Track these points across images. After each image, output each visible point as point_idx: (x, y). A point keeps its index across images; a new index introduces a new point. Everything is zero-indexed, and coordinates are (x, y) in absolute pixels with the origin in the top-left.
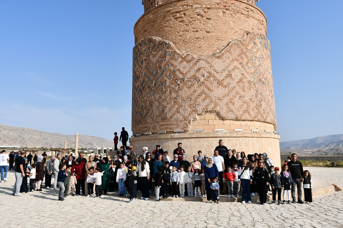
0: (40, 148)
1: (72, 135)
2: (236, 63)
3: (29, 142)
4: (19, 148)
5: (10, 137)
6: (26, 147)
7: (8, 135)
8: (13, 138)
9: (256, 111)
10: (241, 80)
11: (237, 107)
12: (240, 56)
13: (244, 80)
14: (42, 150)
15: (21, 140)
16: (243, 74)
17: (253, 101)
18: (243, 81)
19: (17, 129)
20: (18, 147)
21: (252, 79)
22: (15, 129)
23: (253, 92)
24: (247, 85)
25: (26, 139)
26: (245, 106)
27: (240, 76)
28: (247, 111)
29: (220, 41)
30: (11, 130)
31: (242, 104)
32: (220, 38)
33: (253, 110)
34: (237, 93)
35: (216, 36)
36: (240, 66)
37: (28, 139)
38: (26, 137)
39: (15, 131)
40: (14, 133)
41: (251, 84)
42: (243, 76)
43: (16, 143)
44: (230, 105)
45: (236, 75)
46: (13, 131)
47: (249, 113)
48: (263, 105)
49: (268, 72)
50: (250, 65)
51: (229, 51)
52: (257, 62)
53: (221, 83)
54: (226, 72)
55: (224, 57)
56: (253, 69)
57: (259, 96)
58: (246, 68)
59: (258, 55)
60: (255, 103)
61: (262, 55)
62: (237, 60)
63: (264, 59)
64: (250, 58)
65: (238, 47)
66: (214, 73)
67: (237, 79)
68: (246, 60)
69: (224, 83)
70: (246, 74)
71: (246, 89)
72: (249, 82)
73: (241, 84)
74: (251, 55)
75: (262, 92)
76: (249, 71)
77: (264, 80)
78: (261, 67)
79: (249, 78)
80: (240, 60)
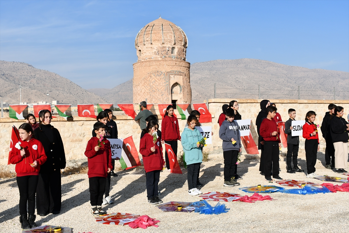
2: (143, 87)
13: (145, 92)
21: (149, 91)
23: (149, 96)
24: (147, 94)
27: (144, 91)
34: (143, 97)
36: (144, 88)
48: (154, 100)
49: (159, 86)
50: (148, 86)
51: (141, 83)
52: (152, 84)
53: (139, 94)
54: (140, 91)
55: (140, 85)
56: (149, 87)
57: (152, 97)
58: (146, 88)
59: (152, 81)
60: (149, 100)
61: (155, 80)
62: (143, 85)
63: (157, 81)
64: (148, 83)
65: (144, 80)
66: (138, 91)
67: (143, 92)
68: (146, 85)
69: (140, 94)
70: (146, 90)
71: (146, 95)
72: (147, 92)
73: (144, 94)
74: (148, 82)
75: (153, 95)
76: (147, 88)
77: (155, 90)
78: (153, 86)
79: (147, 91)
80: (144, 85)
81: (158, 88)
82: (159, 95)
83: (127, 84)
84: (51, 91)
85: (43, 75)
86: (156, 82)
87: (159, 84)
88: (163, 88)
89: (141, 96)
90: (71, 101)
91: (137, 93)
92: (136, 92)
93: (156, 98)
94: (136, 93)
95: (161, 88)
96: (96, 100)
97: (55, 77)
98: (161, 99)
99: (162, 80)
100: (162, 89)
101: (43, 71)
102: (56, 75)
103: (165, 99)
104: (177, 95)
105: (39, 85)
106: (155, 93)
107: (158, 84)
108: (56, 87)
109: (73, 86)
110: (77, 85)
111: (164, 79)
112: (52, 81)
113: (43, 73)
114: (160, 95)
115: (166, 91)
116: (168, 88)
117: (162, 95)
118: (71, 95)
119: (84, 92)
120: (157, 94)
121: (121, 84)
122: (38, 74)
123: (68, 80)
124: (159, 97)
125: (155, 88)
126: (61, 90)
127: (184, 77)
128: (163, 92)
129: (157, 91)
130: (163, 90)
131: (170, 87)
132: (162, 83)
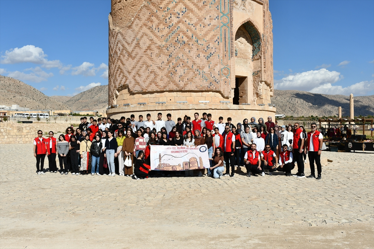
0: (309, 117)
1: (361, 97)
2: (145, 29)
3: (300, 109)
4: (283, 117)
5: (278, 104)
6: (292, 116)
7: (275, 101)
8: (281, 104)
9: (166, 79)
10: (149, 47)
11: (143, 79)
12: (150, 20)
13: (153, 47)
14: (310, 119)
15: (291, 107)
16: (151, 40)
17: (163, 69)
18: (151, 48)
19: (285, 93)
20: (281, 116)
21: (164, 43)
22: (283, 93)
23: (164, 58)
24: (156, 51)
25: (297, 105)
26: (152, 76)
27: (148, 43)
28: (153, 82)
29: (135, 6)
30: (278, 95)
31: (149, 74)
32: (135, 3)
33: (161, 80)
34: (145, 63)
35: (132, 3)
36: (148, 32)
37: (300, 106)
38: (297, 103)
39: (283, 96)
40: (282, 98)
41: (162, 49)
42: (152, 42)
43: (285, 111)
44: (137, 78)
45: (145, 43)
46: (280, 96)
47: (156, 84)
48: (180, 71)
49: (198, 27)
50: (161, 26)
51: (138, 17)
52: (175, 20)
53: (130, 55)
54: (135, 42)
55: (134, 26)
56: (167, 30)
57: (174, 61)
58: (156, 31)
59: (177, 10)
60: (166, 71)
61: (186, 7)
62: (145, 25)
63: (192, 11)
64: (162, 18)
65: (148, 9)
66: (126, 45)
67: (144, 47)
68: (156, 21)
69: (133, 55)
70: (155, 39)
71: (154, 56)
72: (159, 47)
73: (149, 52)
74: (164, 14)
75: (180, 55)
76: (160, 34)
77: (185, 39)
78: (180, 25)
79: (159, 43)
80: (150, 24)
81: (194, 33)
82: (198, 56)
83: (87, 93)
84: (14, 97)
85: (7, 81)
86: (191, 15)
87: (200, 20)
88: (212, 33)
89: (135, 60)
90: (33, 106)
91: (124, 52)
92: (121, 48)
93: (190, 64)
94: (119, 52)
95: (206, 35)
96: (58, 106)
97: (19, 84)
98: (206, 70)
99: (208, 7)
100: (208, 38)
101: (7, 78)
102: (20, 82)
103: (217, 69)
104: (246, 62)
105: (3, 91)
106: (187, 50)
107: (195, 20)
108: (20, 93)
109: (36, 92)
110: (40, 92)
111: (214, 7)
112: (16, 87)
113: (7, 80)
114: (202, 55)
115: (222, 44)
116: (227, 37)
117: (207, 55)
118: (34, 101)
119: (47, 99)
120: (193, 53)
121: (81, 93)
122: (2, 80)
123: (32, 87)
124: (198, 61)
125: (184, 34)
126: (25, 96)
127: (265, 10)
128: (211, 45)
129: (191, 43)
130: (211, 39)
131: (232, 33)
132: (208, 17)
